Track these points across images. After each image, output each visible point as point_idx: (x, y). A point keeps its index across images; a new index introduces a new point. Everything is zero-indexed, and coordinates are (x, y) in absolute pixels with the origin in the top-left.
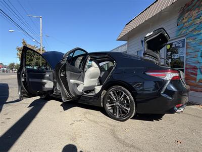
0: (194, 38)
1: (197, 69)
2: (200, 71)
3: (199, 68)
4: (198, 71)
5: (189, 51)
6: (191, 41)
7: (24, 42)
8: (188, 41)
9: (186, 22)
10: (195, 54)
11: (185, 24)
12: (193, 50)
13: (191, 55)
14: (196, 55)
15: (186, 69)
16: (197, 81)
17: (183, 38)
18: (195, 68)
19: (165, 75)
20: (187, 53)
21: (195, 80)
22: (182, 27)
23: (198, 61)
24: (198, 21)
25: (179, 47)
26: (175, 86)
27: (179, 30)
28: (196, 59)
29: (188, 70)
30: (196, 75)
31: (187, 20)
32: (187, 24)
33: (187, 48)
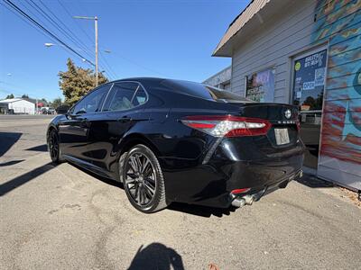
0: (344, 45)
1: (345, 112)
2: (351, 116)
3: (349, 111)
4: (347, 116)
5: (334, 74)
6: (337, 52)
7: (70, 64)
8: (332, 53)
9: (331, 13)
10: (343, 80)
11: (329, 17)
12: (339, 72)
13: (335, 83)
14: (344, 83)
15: (326, 112)
16: (344, 138)
17: (323, 48)
18: (341, 111)
19: (213, 126)
20: (328, 79)
21: (340, 135)
22: (323, 24)
23: (347, 96)
24: (354, 8)
25: (316, 66)
26: (238, 149)
27: (318, 30)
28: (343, 92)
29: (328, 114)
30: (342, 125)
31: (332, 7)
32: (333, 15)
33: (329, 68)
